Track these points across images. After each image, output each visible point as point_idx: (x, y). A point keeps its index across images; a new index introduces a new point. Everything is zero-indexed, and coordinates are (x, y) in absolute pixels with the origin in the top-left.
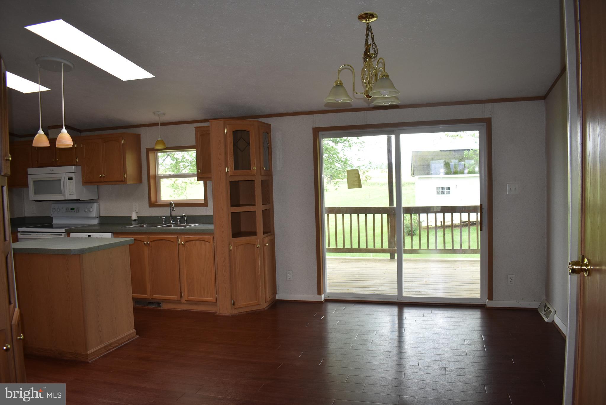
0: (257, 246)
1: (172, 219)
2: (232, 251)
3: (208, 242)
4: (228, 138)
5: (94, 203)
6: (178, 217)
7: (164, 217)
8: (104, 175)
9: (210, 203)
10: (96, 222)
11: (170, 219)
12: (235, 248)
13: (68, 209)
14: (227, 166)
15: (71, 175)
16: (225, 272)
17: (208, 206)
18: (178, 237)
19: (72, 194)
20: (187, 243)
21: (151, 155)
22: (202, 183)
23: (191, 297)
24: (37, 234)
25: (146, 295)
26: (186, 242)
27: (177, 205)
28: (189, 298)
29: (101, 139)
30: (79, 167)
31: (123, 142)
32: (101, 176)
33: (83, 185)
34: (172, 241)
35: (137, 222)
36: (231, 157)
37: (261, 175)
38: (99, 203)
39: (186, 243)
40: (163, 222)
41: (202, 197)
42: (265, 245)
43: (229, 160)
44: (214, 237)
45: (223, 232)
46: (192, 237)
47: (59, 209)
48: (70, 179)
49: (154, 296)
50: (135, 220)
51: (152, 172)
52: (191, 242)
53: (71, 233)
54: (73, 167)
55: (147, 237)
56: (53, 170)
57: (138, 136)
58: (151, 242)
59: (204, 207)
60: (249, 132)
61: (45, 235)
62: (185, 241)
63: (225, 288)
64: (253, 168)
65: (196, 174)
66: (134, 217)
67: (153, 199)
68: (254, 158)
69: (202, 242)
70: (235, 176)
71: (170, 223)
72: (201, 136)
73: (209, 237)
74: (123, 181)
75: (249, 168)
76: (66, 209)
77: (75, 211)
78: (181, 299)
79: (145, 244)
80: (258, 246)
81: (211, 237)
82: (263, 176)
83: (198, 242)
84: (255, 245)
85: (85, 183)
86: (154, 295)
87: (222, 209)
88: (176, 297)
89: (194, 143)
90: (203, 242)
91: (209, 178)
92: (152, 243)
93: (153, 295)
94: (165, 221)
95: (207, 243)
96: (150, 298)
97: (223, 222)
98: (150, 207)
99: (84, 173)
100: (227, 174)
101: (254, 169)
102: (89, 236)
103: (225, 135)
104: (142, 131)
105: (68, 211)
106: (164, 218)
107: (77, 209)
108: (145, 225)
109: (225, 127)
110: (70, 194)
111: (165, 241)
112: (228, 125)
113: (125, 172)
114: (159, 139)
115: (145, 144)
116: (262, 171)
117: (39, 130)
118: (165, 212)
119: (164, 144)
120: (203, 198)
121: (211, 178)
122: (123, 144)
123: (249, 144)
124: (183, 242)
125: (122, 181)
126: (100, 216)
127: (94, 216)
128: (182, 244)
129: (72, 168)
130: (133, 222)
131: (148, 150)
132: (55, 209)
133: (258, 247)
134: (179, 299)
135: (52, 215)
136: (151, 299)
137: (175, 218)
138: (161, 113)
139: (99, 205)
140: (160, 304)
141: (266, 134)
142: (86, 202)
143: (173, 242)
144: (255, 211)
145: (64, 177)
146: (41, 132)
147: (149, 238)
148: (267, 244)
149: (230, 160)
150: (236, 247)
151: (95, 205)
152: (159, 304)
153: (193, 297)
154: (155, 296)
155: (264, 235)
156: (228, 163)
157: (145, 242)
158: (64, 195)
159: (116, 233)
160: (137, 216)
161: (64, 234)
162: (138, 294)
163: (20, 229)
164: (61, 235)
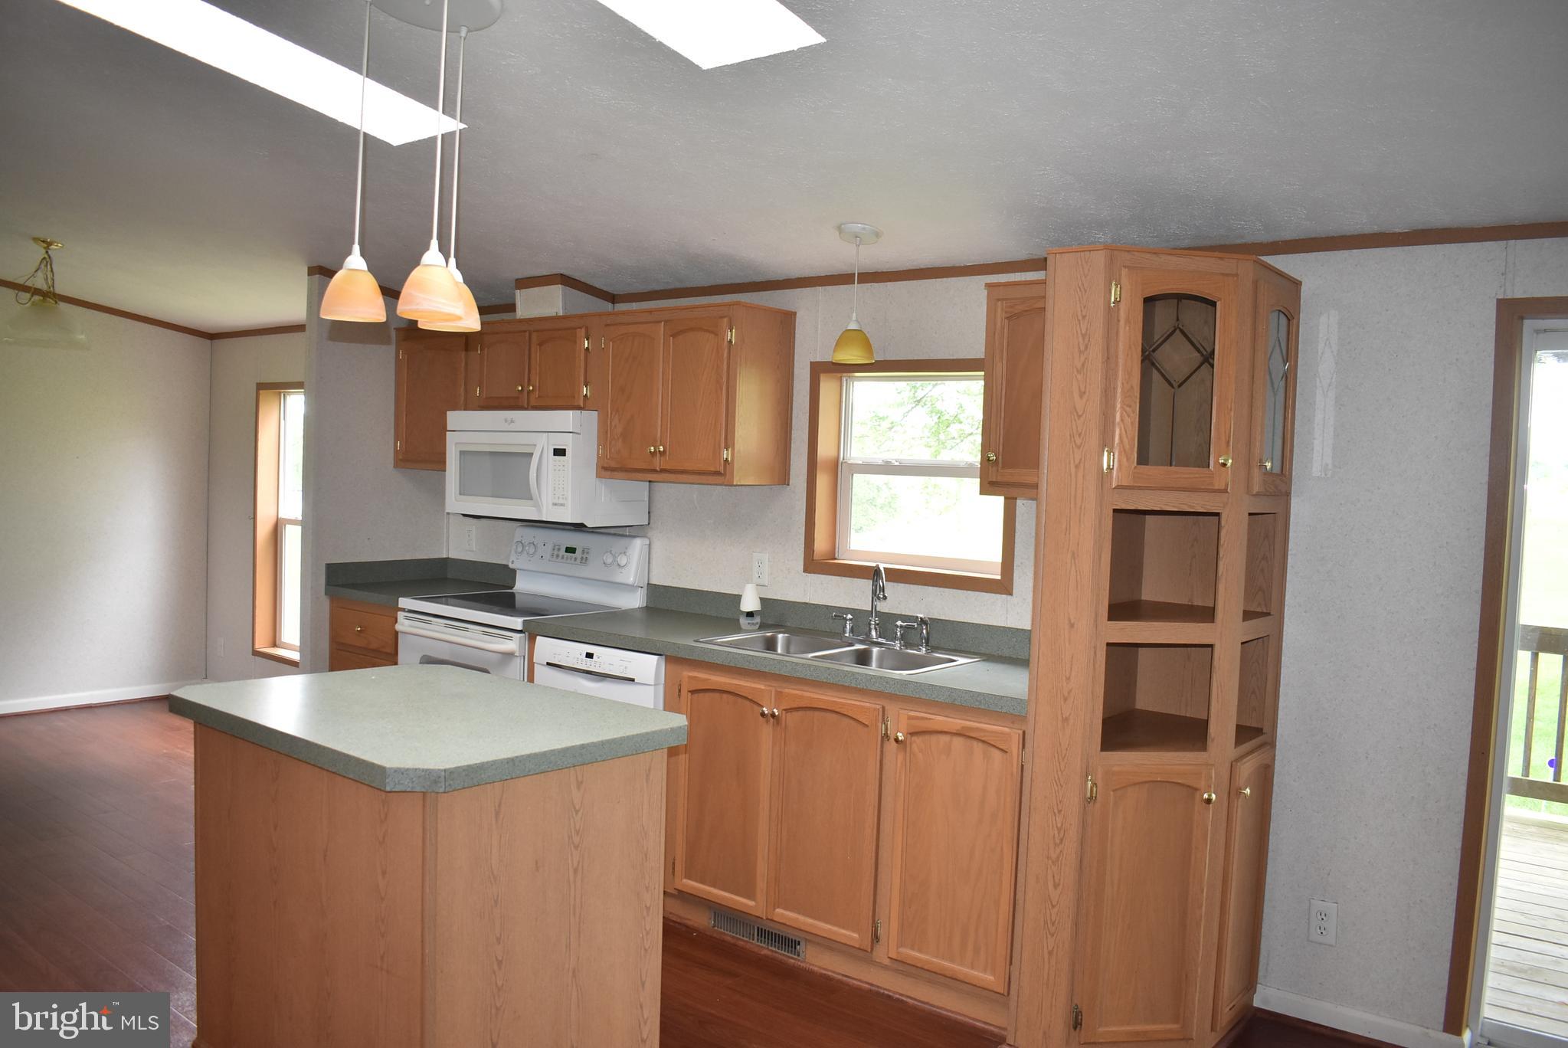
0: (1206, 796)
1: (876, 624)
2: (1098, 805)
3: (1002, 750)
4: (1122, 323)
5: (635, 537)
6: (899, 623)
7: (849, 616)
8: (661, 449)
9: (1024, 580)
10: (635, 601)
11: (870, 624)
12: (1112, 793)
13: (559, 550)
14: (1106, 442)
15: (560, 442)
16: (1056, 886)
17: (1014, 591)
18: (883, 708)
19: (562, 505)
20: (918, 740)
21: (827, 387)
22: (997, 502)
23: (912, 949)
24: (447, 626)
25: (751, 903)
26: (912, 734)
27: (899, 576)
28: (903, 950)
29: (663, 323)
30: (591, 417)
31: (731, 335)
32: (652, 449)
33: (598, 476)
34: (864, 721)
35: (757, 620)
36: (1130, 406)
37: (1248, 493)
38: (649, 539)
39: (914, 738)
40: (844, 632)
41: (996, 555)
42: (1239, 793)
43: (1118, 418)
44: (1024, 732)
45: (1065, 720)
46: (940, 720)
47: (532, 546)
48: (560, 452)
49: (779, 911)
50: (750, 614)
51: (825, 450)
52: (934, 738)
53: (538, 637)
54: (571, 412)
55: (773, 690)
56: (512, 421)
57: (787, 320)
58: (787, 710)
59: (998, 596)
60: (1213, 304)
61: (465, 630)
62: (911, 731)
63: (1050, 953)
64: (1221, 461)
65: (979, 466)
66: (750, 603)
67: (821, 544)
68: (1224, 421)
69: (975, 743)
70: (1140, 488)
71: (868, 641)
72: (1007, 318)
73: (1007, 730)
74: (719, 474)
75: (1202, 460)
76: (554, 549)
77: (576, 559)
78: (872, 949)
79: (763, 714)
80: (1210, 795)
81: (1016, 735)
82: (1258, 495)
83: (958, 742)
84: (1196, 789)
85: (605, 469)
86: (778, 907)
87: (1072, 626)
88: (855, 935)
89: (977, 349)
90: (978, 747)
91: (1031, 489)
92: (789, 715)
93: (774, 909)
94: (852, 630)
95: (997, 754)
96: (764, 918)
97: (1068, 679)
98: (806, 570)
99: (605, 436)
100: (1103, 477)
101: (1224, 465)
102: (590, 655)
103: (1111, 313)
104: (800, 301)
105: (558, 556)
106: (850, 620)
107: (583, 552)
108: (780, 636)
109: (1111, 277)
110: (555, 504)
111: (834, 716)
112: (1124, 272)
113: (729, 443)
114: (853, 326)
115: (809, 346)
116: (1256, 474)
117: (349, 253)
118: (854, 595)
119: (867, 345)
120: (999, 559)
121: (1036, 486)
122: (731, 341)
123: (1208, 358)
124: (899, 734)
125: (717, 473)
126: (648, 584)
127: (631, 580)
128: (897, 740)
129: (567, 418)
130: (744, 621)
131: (819, 369)
132: (523, 546)
133: (1209, 801)
134: (865, 948)
135: (513, 562)
136: (767, 919)
137: (886, 622)
138: (864, 229)
139: (650, 545)
140: (798, 947)
141: (1283, 320)
142: (612, 531)
143: (867, 726)
144: (1211, 646)
145: (544, 446)
146: (356, 261)
147: (779, 694)
148: (1248, 791)
149: (1122, 420)
150: (1113, 791)
151: (638, 544)
152: (792, 944)
153: (920, 951)
154: (783, 914)
155: (1238, 749)
156: (1114, 432)
157: (764, 709)
158: (538, 507)
159: (673, 660)
160: (760, 598)
161: (520, 637)
162: (725, 890)
163: (405, 602)
164: (510, 638)
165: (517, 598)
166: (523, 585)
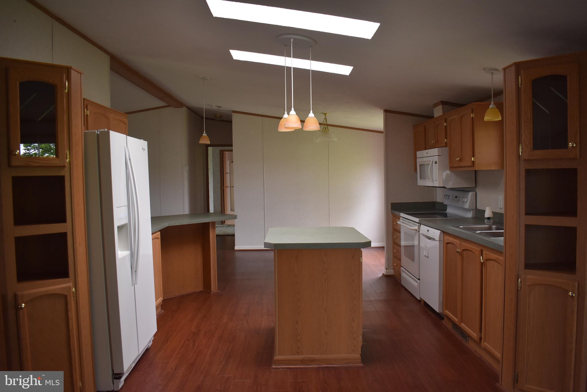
2: (522, 291)
8: (459, 159)
13: (454, 197)
14: (520, 142)
15: (436, 159)
18: (481, 250)
24: (408, 222)
25: (457, 320)
26: (486, 260)
28: (485, 343)
31: (473, 115)
32: (457, 159)
33: (450, 170)
35: (492, 221)
36: (527, 126)
39: (487, 262)
45: (512, 255)
47: (448, 197)
48: (436, 162)
49: (462, 324)
50: (489, 218)
53: (421, 225)
58: (463, 250)
60: (567, 76)
61: (410, 223)
64: (571, 145)
66: (488, 214)
68: (573, 127)
70: (534, 160)
74: (472, 166)
77: (457, 200)
78: (480, 341)
79: (457, 252)
80: (573, 294)
85: (450, 167)
86: (462, 322)
88: (476, 335)
92: (464, 252)
99: (450, 156)
100: (520, 156)
101: (573, 147)
102: (428, 231)
107: (459, 198)
110: (436, 180)
111: (472, 252)
113: (474, 155)
126: (476, 209)
127: (468, 207)
130: (486, 221)
134: (477, 340)
135: (444, 202)
140: (467, 338)
142: (462, 190)
143: (477, 256)
144: (576, 228)
145: (432, 161)
149: (524, 132)
151: (470, 195)
156: (522, 137)
157: (457, 250)
158: (433, 181)
159: (444, 233)
160: (492, 212)
161: (418, 225)
162: (454, 316)
163: (402, 215)
164: (416, 225)
165: (448, 214)
166: (450, 211)
